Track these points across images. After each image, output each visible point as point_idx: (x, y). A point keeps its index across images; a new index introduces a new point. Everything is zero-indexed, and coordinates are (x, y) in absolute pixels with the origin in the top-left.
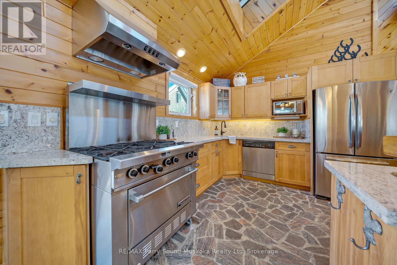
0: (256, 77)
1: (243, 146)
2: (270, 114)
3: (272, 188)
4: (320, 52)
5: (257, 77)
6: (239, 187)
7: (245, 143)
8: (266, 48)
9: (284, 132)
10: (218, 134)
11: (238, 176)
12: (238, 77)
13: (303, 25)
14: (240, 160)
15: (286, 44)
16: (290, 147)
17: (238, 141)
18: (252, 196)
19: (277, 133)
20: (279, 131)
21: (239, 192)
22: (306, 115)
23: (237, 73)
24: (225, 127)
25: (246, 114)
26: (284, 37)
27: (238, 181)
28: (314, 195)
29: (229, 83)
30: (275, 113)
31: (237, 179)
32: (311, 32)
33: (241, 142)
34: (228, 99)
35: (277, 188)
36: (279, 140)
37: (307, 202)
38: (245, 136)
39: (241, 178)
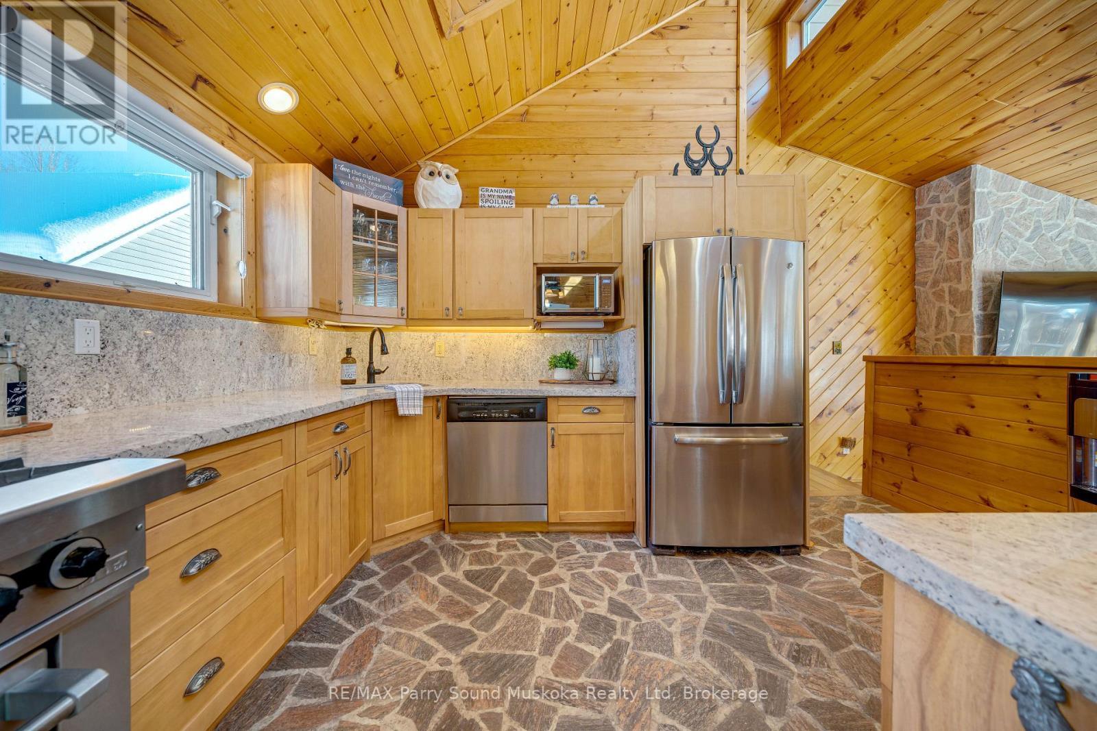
0: (490, 189)
1: (450, 418)
2: (530, 311)
3: (540, 551)
4: (646, 153)
5: (493, 189)
6: (433, 580)
7: (454, 407)
8: (520, 104)
9: (567, 368)
10: (353, 378)
11: (430, 530)
12: (431, 177)
13: (610, 68)
14: (440, 469)
15: (570, 110)
16: (588, 411)
17: (431, 404)
18: (482, 609)
19: (550, 369)
20: (556, 363)
21: (432, 608)
22: (622, 316)
23: (428, 162)
24: (382, 350)
25: (457, 307)
26: (564, 87)
27: (432, 553)
28: (647, 546)
29: (401, 191)
30: (546, 309)
31: (428, 540)
32: (628, 96)
33: (442, 405)
34: (393, 250)
35: (556, 545)
36: (558, 390)
37: (638, 576)
38: (455, 381)
39: (442, 533)
